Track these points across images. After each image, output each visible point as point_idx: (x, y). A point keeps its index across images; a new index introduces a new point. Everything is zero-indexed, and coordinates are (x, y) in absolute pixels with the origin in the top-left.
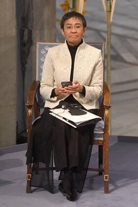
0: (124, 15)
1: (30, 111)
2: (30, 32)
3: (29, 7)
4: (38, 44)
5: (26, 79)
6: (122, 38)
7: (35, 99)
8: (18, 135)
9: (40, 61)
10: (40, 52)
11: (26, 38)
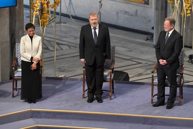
0: (50, 33)
1: (13, 68)
2: (15, 40)
3: (14, 31)
4: (16, 44)
5: (13, 56)
6: (49, 41)
7: (16, 64)
8: (10, 77)
9: (17, 50)
10: (17, 47)
11: (13, 42)
